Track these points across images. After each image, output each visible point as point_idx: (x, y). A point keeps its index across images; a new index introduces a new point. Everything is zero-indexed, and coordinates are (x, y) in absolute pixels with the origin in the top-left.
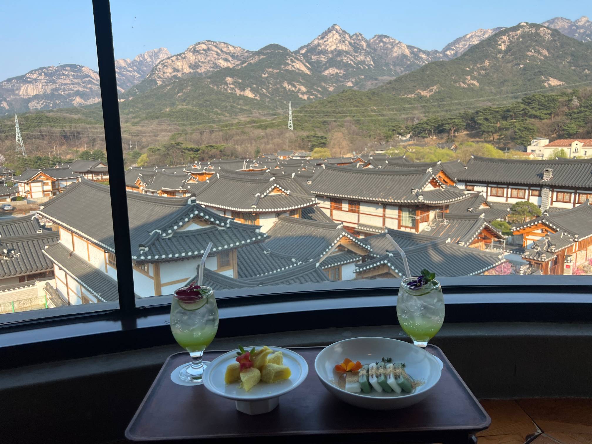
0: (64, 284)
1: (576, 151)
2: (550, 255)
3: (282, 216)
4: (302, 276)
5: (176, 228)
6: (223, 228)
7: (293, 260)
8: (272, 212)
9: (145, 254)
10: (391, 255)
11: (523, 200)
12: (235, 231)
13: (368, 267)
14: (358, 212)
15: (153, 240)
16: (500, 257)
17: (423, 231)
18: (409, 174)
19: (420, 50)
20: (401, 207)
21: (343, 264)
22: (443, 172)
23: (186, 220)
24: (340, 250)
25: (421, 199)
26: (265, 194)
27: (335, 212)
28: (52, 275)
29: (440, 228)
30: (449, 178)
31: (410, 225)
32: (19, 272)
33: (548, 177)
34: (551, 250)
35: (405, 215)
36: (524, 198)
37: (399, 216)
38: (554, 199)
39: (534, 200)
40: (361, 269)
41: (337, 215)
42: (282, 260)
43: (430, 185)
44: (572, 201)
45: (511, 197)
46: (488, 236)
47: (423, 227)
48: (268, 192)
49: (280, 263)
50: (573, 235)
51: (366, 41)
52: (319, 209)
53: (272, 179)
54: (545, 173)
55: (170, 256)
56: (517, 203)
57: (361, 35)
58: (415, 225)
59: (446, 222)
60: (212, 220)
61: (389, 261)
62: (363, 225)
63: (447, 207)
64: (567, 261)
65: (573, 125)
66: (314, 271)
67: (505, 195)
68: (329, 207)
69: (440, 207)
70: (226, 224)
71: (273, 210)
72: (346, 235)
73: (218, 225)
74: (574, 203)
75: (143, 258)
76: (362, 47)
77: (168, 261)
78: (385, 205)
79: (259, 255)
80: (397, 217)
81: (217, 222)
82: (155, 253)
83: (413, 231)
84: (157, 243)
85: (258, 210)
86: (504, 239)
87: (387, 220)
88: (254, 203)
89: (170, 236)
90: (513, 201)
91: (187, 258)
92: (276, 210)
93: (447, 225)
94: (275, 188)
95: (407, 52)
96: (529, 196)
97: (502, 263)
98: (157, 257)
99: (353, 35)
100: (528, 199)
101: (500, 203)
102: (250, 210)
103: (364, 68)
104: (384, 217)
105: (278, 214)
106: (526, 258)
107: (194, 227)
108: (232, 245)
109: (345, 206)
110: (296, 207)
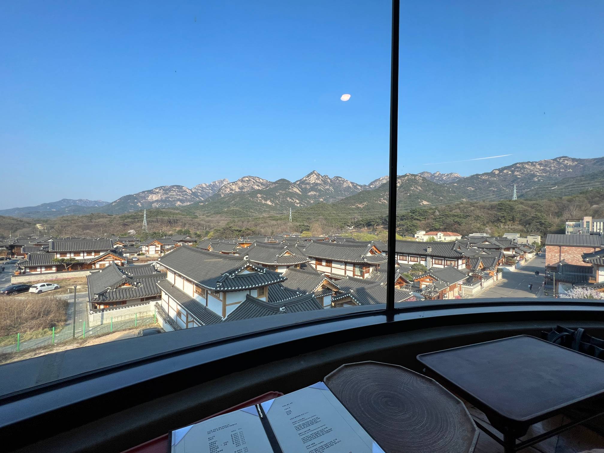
0: (167, 303)
1: (440, 238)
2: (436, 293)
3: (291, 267)
4: (305, 302)
5: (237, 272)
6: (262, 273)
7: (298, 293)
8: (285, 265)
9: (220, 287)
10: (352, 291)
11: (418, 263)
12: (268, 275)
13: (339, 298)
14: (331, 267)
15: (224, 279)
16: (410, 293)
17: (367, 278)
18: (359, 247)
19: (357, 185)
20: (354, 265)
21: (324, 296)
22: (375, 247)
23: (243, 268)
24: (323, 288)
25: (365, 260)
26: (282, 255)
27: (318, 266)
28: (160, 297)
29: (376, 277)
30: (378, 250)
31: (360, 275)
32: (141, 296)
33: (429, 250)
34: (436, 290)
35: (357, 270)
36: (418, 262)
37: (354, 270)
38: (434, 263)
39: (423, 263)
40: (335, 299)
41: (320, 268)
42: (291, 293)
43: (369, 253)
44: (443, 264)
45: (411, 261)
46: (402, 281)
47: (367, 276)
48: (283, 254)
49: (290, 295)
50: (447, 282)
51: (330, 179)
52: (310, 264)
53: (285, 247)
54: (428, 248)
55: (233, 288)
56: (414, 264)
57: (327, 176)
58: (362, 275)
59: (379, 274)
60: (256, 269)
61: (351, 295)
62: (334, 274)
63: (379, 265)
64: (444, 297)
65: (437, 224)
66: (312, 300)
67: (407, 260)
68: (315, 263)
69: (375, 265)
70: (263, 271)
71: (286, 264)
72: (327, 279)
73: (259, 271)
74: (444, 265)
75: (218, 289)
76: (328, 182)
77: (232, 291)
78: (346, 263)
79: (278, 290)
80: (352, 270)
81: (259, 270)
82: (225, 286)
83: (361, 278)
84: (226, 281)
85: (277, 264)
86: (410, 284)
87: (347, 271)
88: (275, 260)
89: (233, 277)
90: (412, 263)
91: (242, 290)
92: (287, 264)
93: (379, 276)
94: (287, 252)
95: (351, 185)
96: (420, 260)
97: (412, 297)
98: (226, 289)
99: (324, 176)
100: (420, 262)
101: (405, 264)
102: (273, 264)
103: (329, 192)
104: (345, 270)
105: (288, 267)
106: (423, 295)
107: (246, 272)
108: (266, 283)
109: (324, 263)
110: (298, 263)
